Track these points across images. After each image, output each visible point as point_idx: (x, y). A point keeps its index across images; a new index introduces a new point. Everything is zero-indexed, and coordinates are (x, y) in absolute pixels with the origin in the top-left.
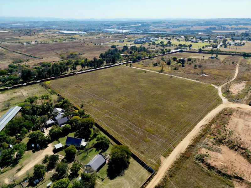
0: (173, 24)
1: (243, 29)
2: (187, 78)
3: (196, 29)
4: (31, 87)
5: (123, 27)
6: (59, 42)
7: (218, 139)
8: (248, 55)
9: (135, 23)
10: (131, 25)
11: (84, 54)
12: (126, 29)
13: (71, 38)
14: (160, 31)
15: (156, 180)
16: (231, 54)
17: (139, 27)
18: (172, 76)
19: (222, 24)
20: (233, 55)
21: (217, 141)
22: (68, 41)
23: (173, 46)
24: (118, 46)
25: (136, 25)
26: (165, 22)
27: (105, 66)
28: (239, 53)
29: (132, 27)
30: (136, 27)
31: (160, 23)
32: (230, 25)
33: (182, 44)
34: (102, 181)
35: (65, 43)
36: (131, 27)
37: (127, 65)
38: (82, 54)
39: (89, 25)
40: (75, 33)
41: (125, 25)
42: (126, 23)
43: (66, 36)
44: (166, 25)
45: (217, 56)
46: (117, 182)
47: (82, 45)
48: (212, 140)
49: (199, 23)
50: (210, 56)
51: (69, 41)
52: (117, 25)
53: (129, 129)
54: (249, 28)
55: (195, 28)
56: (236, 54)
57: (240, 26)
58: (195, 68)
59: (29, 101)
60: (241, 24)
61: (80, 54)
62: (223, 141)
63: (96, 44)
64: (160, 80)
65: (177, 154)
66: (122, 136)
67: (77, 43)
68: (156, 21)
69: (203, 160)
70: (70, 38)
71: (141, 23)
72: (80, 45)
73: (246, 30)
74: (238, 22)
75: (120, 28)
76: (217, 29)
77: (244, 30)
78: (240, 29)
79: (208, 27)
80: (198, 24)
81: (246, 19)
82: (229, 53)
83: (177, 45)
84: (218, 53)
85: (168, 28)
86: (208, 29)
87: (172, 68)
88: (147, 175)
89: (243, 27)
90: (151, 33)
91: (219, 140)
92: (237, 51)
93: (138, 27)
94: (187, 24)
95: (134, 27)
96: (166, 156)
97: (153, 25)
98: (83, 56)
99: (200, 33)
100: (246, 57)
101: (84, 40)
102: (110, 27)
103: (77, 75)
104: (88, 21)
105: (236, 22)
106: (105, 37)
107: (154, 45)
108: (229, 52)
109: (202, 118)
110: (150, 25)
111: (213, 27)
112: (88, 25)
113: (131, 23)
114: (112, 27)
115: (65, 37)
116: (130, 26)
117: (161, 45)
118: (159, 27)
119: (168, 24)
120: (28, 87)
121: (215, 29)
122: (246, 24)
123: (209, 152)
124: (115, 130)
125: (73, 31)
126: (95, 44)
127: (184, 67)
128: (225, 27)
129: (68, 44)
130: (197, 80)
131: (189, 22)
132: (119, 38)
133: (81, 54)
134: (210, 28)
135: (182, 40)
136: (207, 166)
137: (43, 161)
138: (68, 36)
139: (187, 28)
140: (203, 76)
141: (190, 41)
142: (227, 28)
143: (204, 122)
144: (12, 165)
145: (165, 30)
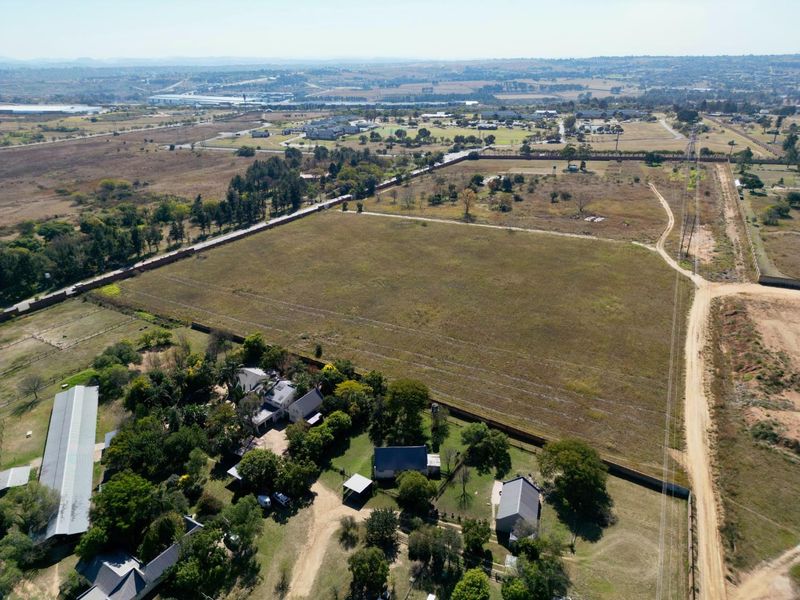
0: (375, 77)
1: (571, 87)
2: (556, 230)
3: (450, 92)
4: (57, 313)
5: (218, 87)
6: (16, 144)
7: (766, 378)
8: (658, 157)
9: (255, 73)
10: (242, 79)
11: (153, 182)
12: (230, 93)
13: (57, 130)
14: (348, 99)
15: (706, 513)
16: (613, 158)
17: (272, 85)
18: (514, 229)
19: (513, 77)
20: (619, 160)
21: (769, 383)
22: (54, 139)
23: (435, 142)
24: (259, 148)
25: (259, 80)
26: (348, 71)
27: (273, 215)
28: (629, 153)
29: (248, 86)
30: (261, 85)
31: (336, 73)
32: (536, 78)
33: (466, 137)
34: (573, 551)
35: (48, 149)
36: (244, 86)
37: (345, 209)
38: (146, 184)
39: (86, 81)
40: (61, 112)
41: (220, 81)
42: (224, 75)
43: (36, 124)
44: (355, 78)
45: (583, 165)
46: (614, 543)
47: (122, 151)
48: (754, 383)
49: (447, 72)
50: (563, 165)
51: (57, 140)
52: (195, 80)
53: (523, 394)
54: (585, 85)
55: (444, 87)
56: (623, 155)
57: (560, 81)
58: (553, 202)
59: (117, 362)
60: (561, 75)
61: (136, 184)
62: (781, 380)
63: (177, 147)
64: (487, 243)
65: (701, 436)
66: (519, 417)
67: (97, 144)
68: (318, 68)
69: (775, 435)
70: (52, 130)
71: (274, 73)
72: (115, 153)
73: (580, 92)
74: (548, 70)
75: (207, 91)
76: (505, 89)
77: (573, 91)
78: (563, 88)
79: (481, 84)
80: (446, 75)
81: (567, 60)
82: (603, 155)
83: (448, 140)
84: (586, 155)
85: (366, 88)
86: (480, 90)
87: (494, 207)
88: (675, 507)
89: (569, 83)
90: (333, 107)
91: (772, 378)
92: (622, 148)
93: (266, 87)
94: (416, 77)
95: (255, 85)
96: (680, 446)
97: (314, 78)
98: (157, 188)
99: (468, 103)
100: (654, 164)
101: (116, 134)
102: (170, 88)
103: (202, 254)
104: (75, 68)
105: (544, 69)
106: (188, 123)
107: (377, 141)
108: (605, 152)
109: (684, 333)
110: (306, 80)
111: (492, 83)
112: (82, 83)
113: (241, 72)
114: (175, 88)
115: (31, 128)
116: (241, 83)
117: (398, 142)
118: (336, 86)
119: (360, 76)
120: (41, 315)
121: (499, 89)
122: (572, 75)
123: (774, 414)
124: (486, 405)
125: (36, 103)
126: (172, 148)
127: (521, 200)
128: (525, 84)
129: (63, 153)
130: (588, 234)
131: (420, 70)
132: (242, 124)
133: (141, 183)
134: (487, 88)
135: (450, 123)
136: (791, 448)
137: (342, 540)
138: (42, 124)
139: (423, 89)
140: (592, 221)
141: (473, 125)
142: (531, 87)
143: (695, 342)
144: (239, 580)
145: (359, 95)
